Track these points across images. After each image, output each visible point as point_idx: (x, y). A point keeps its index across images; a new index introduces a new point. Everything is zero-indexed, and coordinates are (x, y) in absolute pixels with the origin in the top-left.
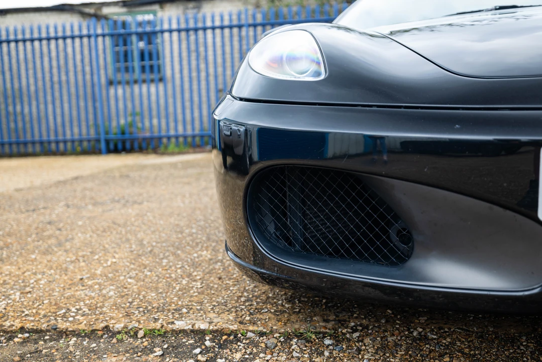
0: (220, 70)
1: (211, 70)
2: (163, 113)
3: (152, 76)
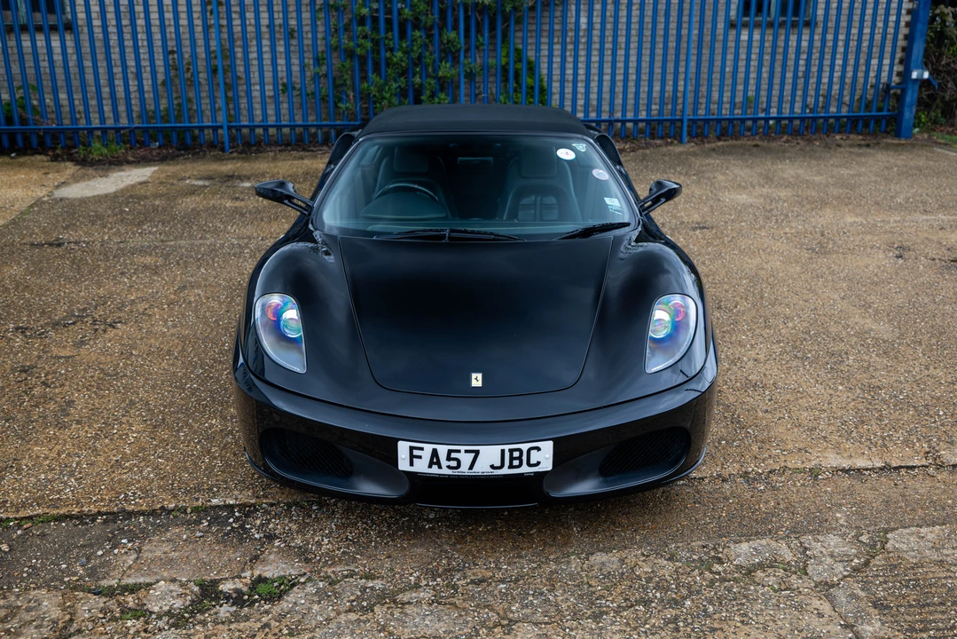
0: (169, 16)
1: (154, 16)
2: (76, 83)
3: (52, 19)
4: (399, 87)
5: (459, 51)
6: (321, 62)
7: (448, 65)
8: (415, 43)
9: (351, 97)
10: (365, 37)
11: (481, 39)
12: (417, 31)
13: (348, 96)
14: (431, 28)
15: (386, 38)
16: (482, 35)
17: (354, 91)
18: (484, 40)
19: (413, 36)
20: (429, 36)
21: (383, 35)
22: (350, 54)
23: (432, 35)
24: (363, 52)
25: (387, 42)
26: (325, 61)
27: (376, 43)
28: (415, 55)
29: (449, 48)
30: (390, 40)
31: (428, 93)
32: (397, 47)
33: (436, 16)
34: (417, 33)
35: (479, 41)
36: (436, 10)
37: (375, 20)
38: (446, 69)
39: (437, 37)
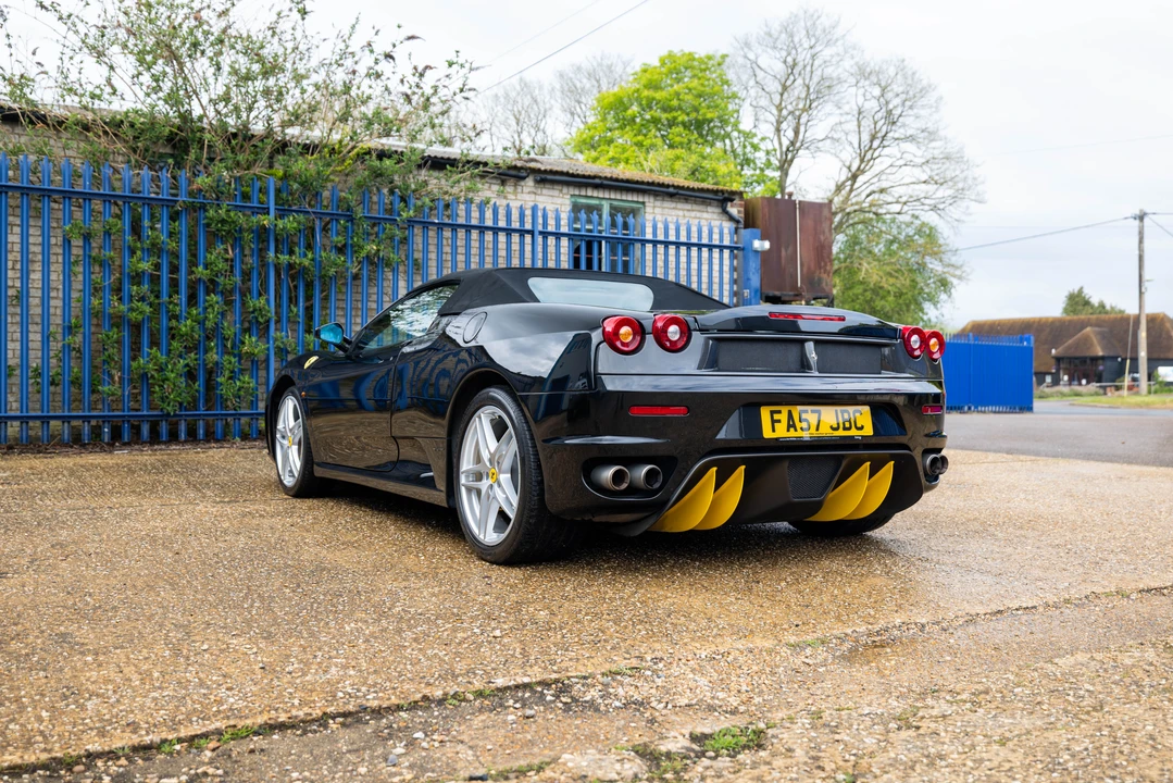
4: (187, 365)
5: (268, 321)
6: (74, 330)
7: (254, 339)
8: (210, 310)
9: (116, 378)
10: (142, 299)
11: (295, 310)
12: (213, 295)
13: (111, 377)
14: (231, 292)
15: (170, 303)
16: (296, 305)
17: (121, 369)
18: (298, 311)
19: (206, 301)
20: (229, 303)
21: (165, 298)
22: (118, 321)
23: (232, 301)
24: (140, 317)
25: (171, 307)
26: (82, 330)
27: (156, 308)
28: (209, 324)
29: (256, 318)
30: (176, 305)
31: (227, 373)
32: (184, 314)
33: (238, 279)
34: (214, 298)
35: (291, 311)
36: (237, 272)
37: (155, 280)
38: (252, 344)
39: (238, 304)
